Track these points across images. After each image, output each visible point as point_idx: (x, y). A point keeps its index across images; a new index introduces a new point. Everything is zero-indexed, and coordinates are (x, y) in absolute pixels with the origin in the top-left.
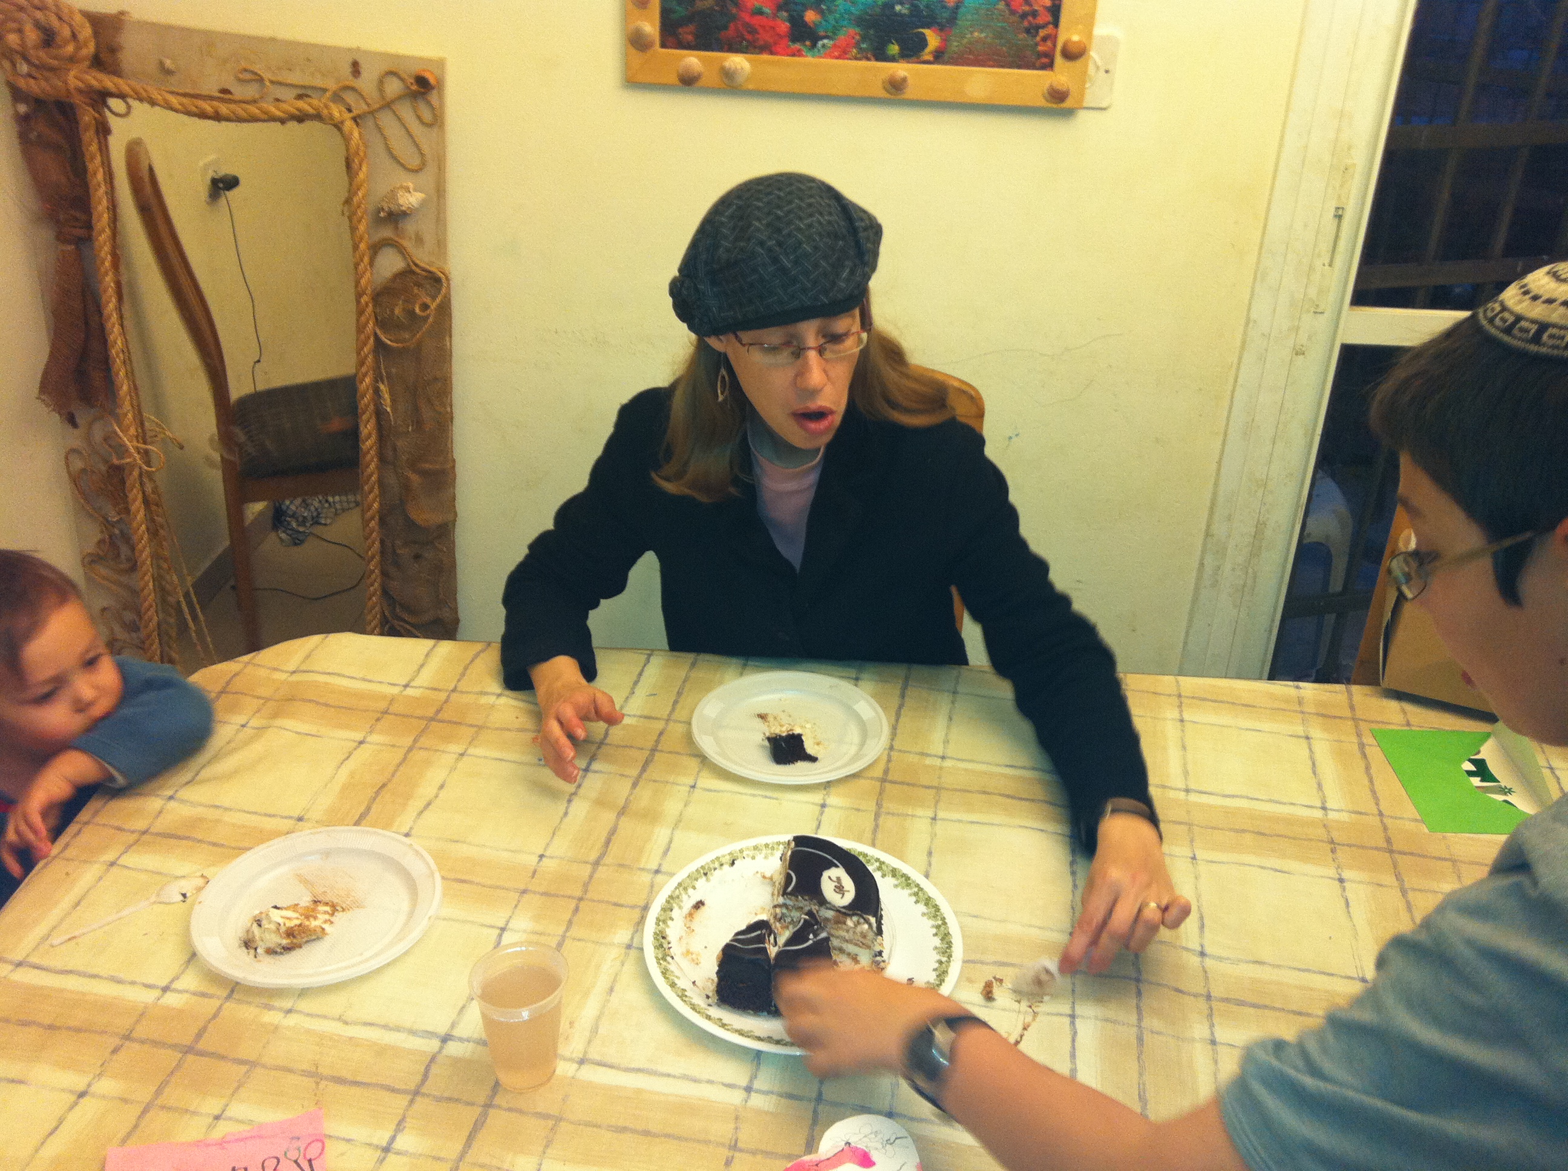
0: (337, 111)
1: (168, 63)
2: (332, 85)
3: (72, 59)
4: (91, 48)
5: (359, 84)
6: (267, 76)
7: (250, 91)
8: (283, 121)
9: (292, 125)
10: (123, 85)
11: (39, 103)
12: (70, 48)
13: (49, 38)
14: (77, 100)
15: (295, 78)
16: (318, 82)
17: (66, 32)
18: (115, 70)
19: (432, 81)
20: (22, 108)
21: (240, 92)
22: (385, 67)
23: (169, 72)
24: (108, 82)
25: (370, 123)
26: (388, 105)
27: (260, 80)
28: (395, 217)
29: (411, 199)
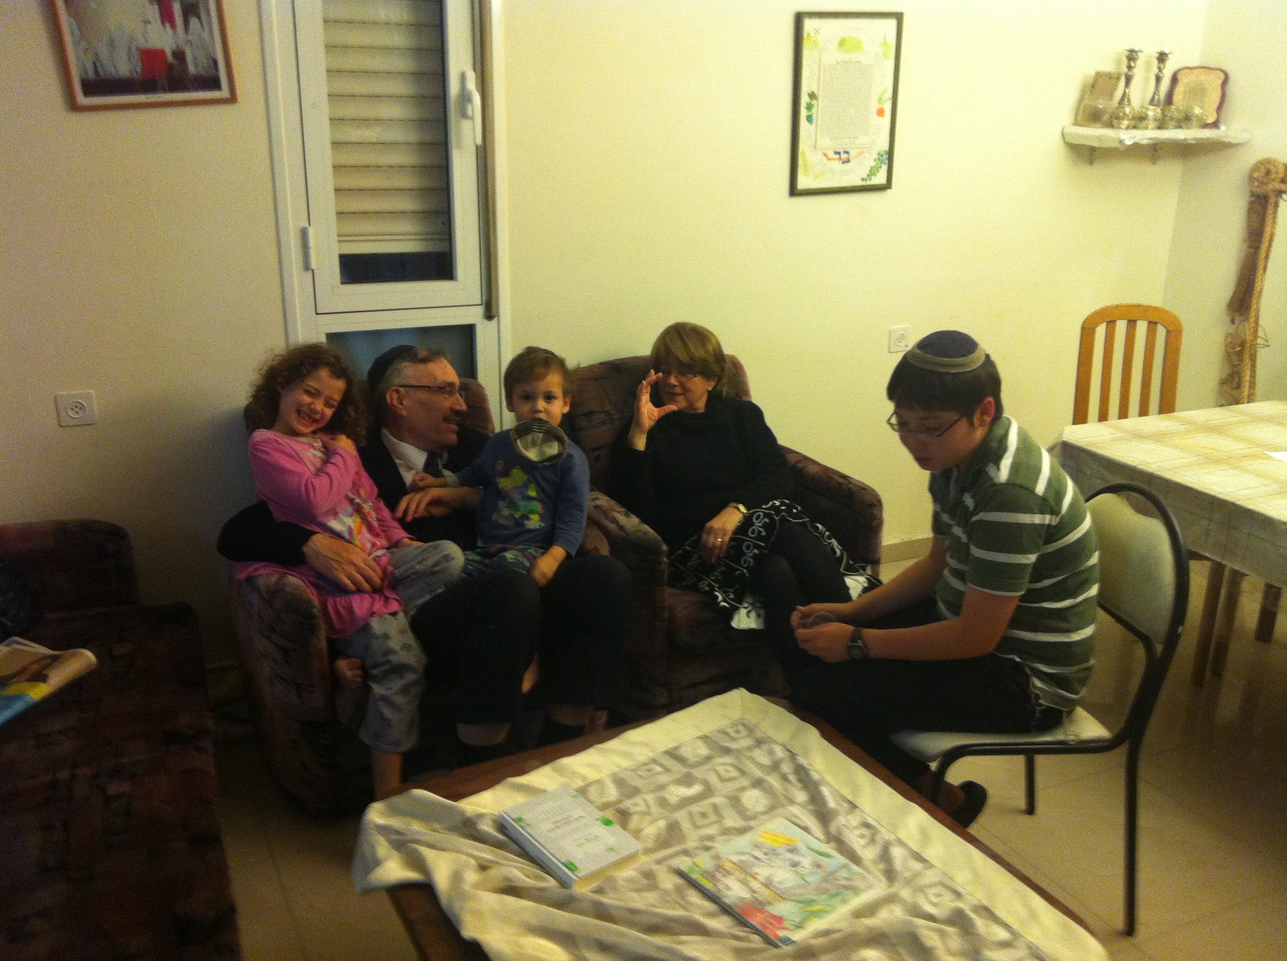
3: (1273, 180)
4: (1281, 175)
11: (1258, 196)
12: (1273, 176)
13: (1268, 172)
14: (1271, 193)
17: (1273, 170)
20: (1252, 199)
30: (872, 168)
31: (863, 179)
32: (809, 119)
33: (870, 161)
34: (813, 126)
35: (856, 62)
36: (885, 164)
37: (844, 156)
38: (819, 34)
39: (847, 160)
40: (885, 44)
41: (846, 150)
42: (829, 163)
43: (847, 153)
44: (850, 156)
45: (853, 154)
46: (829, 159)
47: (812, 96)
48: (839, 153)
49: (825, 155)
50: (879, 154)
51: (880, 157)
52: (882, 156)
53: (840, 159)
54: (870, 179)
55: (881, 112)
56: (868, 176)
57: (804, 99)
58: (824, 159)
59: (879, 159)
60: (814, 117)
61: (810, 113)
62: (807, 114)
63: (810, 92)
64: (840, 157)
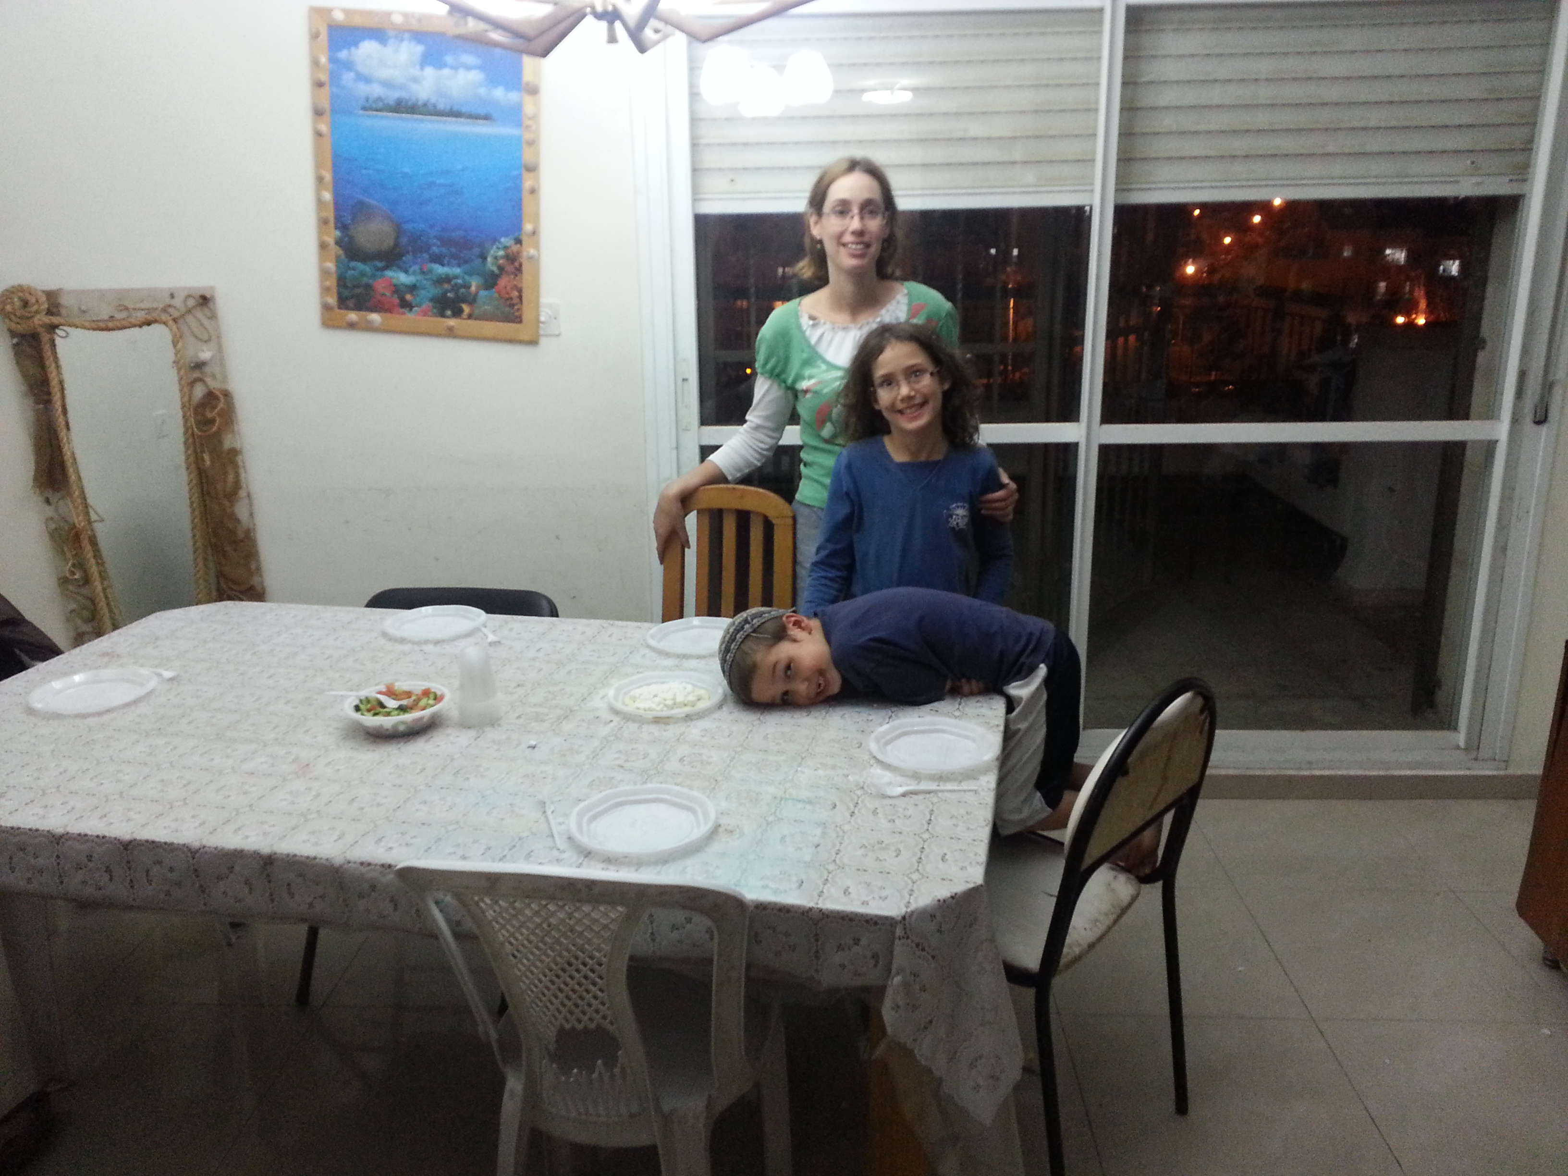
0: (164, 317)
1: (83, 308)
2: (161, 306)
3: (37, 312)
4: (46, 306)
5: (174, 302)
6: (130, 306)
7: (124, 315)
8: (140, 326)
9: (145, 328)
10: (62, 321)
11: (23, 336)
12: (35, 308)
13: (25, 304)
14: (40, 330)
15: (143, 306)
16: (155, 305)
17: (33, 300)
18: (58, 314)
19: (208, 296)
20: (15, 341)
21: (118, 316)
22: (186, 293)
23: (84, 312)
24: (55, 320)
25: (181, 321)
26: (189, 311)
27: (127, 309)
28: (200, 366)
29: (206, 355)
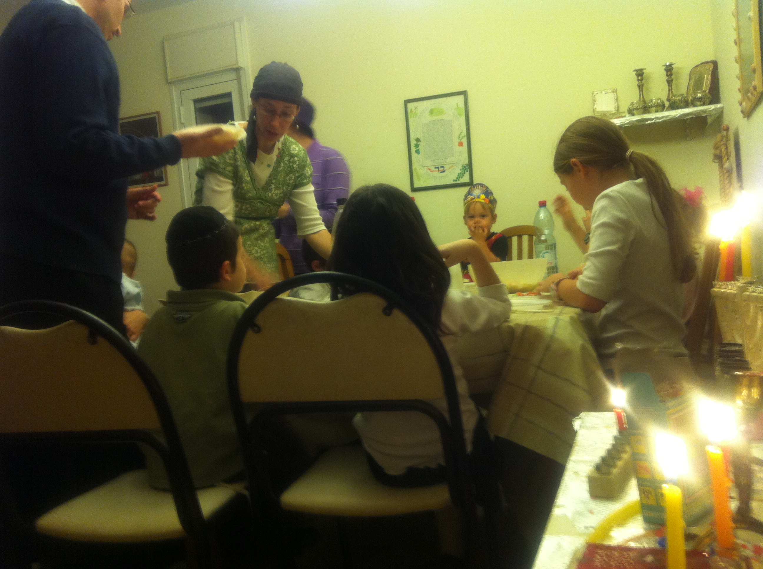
30: (459, 174)
31: (454, 181)
32: (417, 152)
33: (458, 170)
34: (420, 156)
35: (441, 120)
36: (467, 171)
37: (441, 169)
38: (417, 109)
39: (443, 171)
40: (458, 108)
41: (442, 166)
42: (431, 173)
43: (443, 167)
44: (445, 168)
45: (446, 167)
46: (431, 171)
47: (418, 140)
48: (438, 168)
49: (429, 169)
50: (463, 166)
51: (464, 168)
52: (465, 167)
53: (439, 170)
54: (459, 180)
55: (461, 144)
56: (457, 178)
57: (413, 143)
58: (429, 171)
59: (463, 169)
60: (420, 151)
61: (418, 149)
62: (416, 149)
63: (416, 138)
64: (439, 169)
